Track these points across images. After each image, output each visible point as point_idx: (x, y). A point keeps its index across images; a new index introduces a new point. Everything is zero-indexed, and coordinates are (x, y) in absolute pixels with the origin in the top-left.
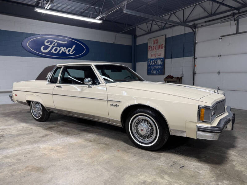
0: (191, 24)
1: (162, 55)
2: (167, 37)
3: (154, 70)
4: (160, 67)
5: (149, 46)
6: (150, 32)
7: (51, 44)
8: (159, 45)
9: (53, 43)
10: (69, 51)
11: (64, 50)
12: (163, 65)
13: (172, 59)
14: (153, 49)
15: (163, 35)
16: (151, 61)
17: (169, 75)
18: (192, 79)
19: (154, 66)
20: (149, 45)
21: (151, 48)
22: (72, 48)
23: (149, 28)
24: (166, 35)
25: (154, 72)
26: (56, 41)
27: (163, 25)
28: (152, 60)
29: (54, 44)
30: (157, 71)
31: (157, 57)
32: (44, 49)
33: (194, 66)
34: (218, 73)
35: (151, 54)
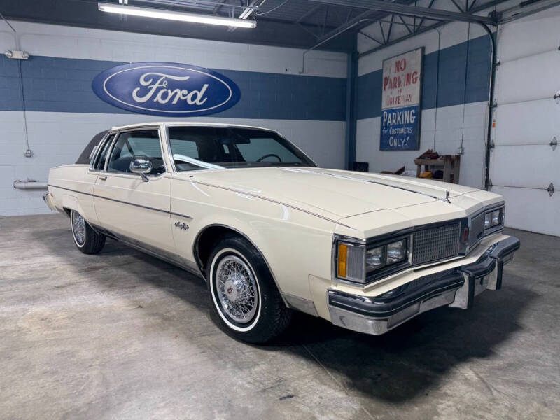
0: (484, 14)
1: (415, 101)
2: (428, 52)
3: (395, 136)
4: (410, 130)
5: (386, 78)
6: (387, 43)
7: (153, 83)
8: (408, 75)
9: (159, 82)
10: (194, 97)
11: (184, 95)
12: (417, 125)
13: (439, 109)
14: (395, 85)
15: (416, 50)
16: (390, 115)
17: (429, 151)
18: (483, 162)
19: (394, 127)
20: (384, 75)
21: (389, 82)
22: (200, 91)
23: (386, 34)
24: (423, 49)
25: (395, 143)
26: (165, 76)
27: (418, 21)
28: (391, 111)
29: (161, 83)
30: (403, 139)
31: (402, 105)
32: (140, 95)
33: (490, 125)
34: (551, 144)
35: (389, 98)
